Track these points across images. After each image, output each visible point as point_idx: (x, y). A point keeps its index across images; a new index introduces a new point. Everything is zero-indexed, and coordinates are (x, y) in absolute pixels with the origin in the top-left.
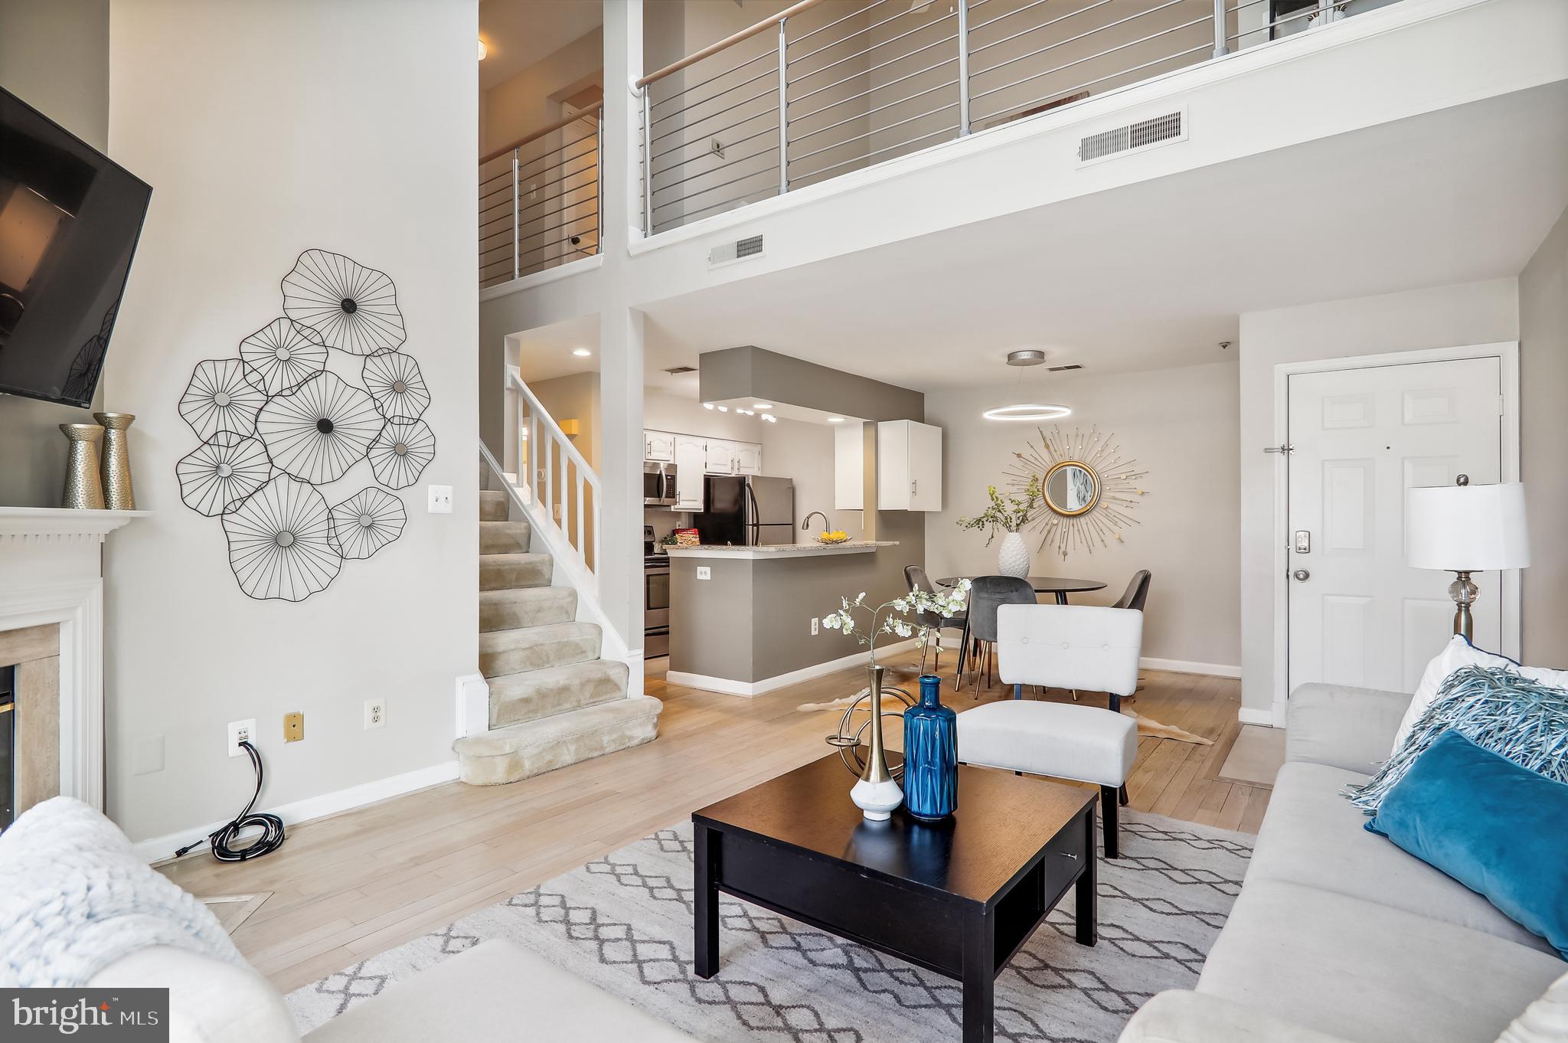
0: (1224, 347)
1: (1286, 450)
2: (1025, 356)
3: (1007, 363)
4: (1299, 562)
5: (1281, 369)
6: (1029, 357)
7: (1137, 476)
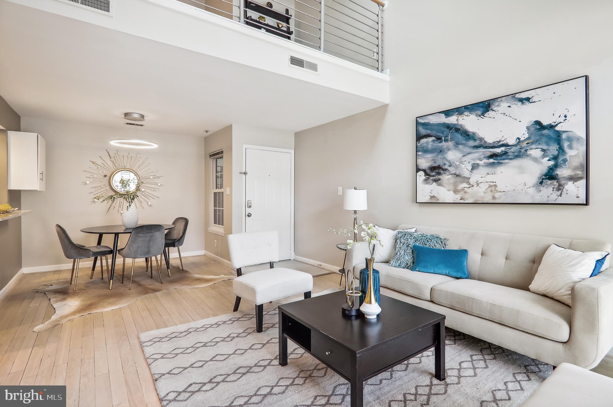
0: (207, 132)
1: (245, 173)
2: (136, 116)
3: (124, 118)
4: (249, 211)
5: (245, 146)
6: (137, 116)
7: (159, 177)
